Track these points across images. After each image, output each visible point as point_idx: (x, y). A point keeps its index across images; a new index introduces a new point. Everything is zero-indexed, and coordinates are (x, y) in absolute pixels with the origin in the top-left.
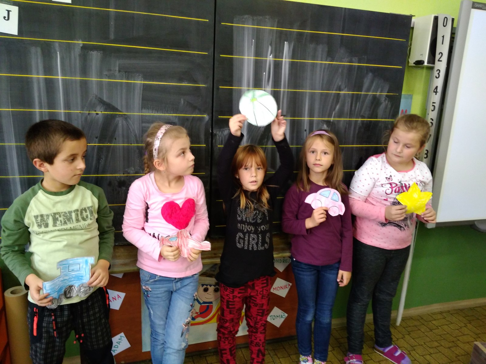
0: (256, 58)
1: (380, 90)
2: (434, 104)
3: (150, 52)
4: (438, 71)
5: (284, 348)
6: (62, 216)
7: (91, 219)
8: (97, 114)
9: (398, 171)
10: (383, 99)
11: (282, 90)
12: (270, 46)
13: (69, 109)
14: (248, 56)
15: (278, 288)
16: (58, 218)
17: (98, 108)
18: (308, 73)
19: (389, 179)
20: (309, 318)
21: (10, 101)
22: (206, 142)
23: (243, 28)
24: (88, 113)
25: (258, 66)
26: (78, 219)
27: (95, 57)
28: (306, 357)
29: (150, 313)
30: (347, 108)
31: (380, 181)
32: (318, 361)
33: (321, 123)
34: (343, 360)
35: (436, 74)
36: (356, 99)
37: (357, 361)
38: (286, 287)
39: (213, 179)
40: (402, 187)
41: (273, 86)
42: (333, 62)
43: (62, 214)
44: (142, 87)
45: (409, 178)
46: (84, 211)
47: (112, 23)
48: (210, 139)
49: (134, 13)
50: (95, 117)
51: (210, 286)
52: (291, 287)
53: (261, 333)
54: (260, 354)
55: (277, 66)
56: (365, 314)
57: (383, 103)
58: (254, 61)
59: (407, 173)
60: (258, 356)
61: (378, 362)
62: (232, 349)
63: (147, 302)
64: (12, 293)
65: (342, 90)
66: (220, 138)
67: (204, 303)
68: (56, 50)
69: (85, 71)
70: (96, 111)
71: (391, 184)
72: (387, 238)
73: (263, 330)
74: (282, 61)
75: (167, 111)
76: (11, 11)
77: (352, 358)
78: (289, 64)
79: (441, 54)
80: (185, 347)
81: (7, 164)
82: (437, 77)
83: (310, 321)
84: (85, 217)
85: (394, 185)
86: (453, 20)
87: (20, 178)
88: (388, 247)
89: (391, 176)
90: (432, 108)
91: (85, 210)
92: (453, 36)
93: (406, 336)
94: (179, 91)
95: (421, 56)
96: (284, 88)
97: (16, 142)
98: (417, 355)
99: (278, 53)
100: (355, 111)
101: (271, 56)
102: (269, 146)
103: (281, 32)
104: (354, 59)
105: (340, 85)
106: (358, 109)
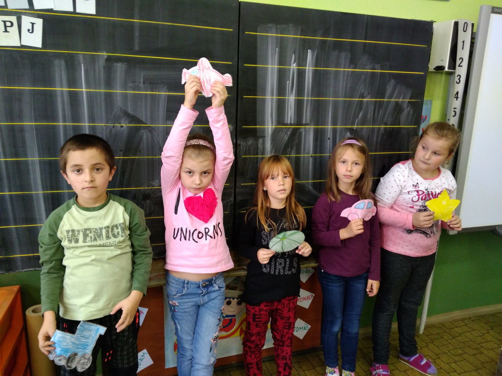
0: (280, 67)
1: (402, 96)
2: (455, 110)
3: (175, 62)
4: (459, 76)
5: (308, 360)
6: (92, 232)
7: (122, 236)
8: (122, 127)
9: (425, 179)
10: (405, 106)
11: (305, 98)
12: (293, 54)
13: (94, 122)
14: (272, 65)
15: (301, 300)
16: (88, 234)
17: (123, 120)
18: (332, 82)
19: (416, 186)
20: (336, 328)
21: (33, 115)
23: (267, 36)
24: (112, 126)
25: (282, 75)
26: (109, 235)
27: (120, 67)
28: (333, 369)
29: (176, 328)
30: (370, 115)
31: (406, 189)
33: (344, 131)
34: (369, 370)
35: (457, 79)
36: (378, 106)
37: (383, 371)
38: (309, 298)
39: (237, 190)
40: (429, 194)
41: (297, 95)
42: (356, 69)
43: (93, 230)
44: (167, 99)
45: (435, 186)
46: (115, 228)
47: (137, 34)
49: (158, 24)
50: (120, 130)
51: (233, 299)
52: (314, 298)
53: (287, 346)
54: (287, 368)
55: (301, 74)
56: (390, 324)
57: (405, 109)
58: (277, 70)
59: (433, 180)
60: (285, 370)
61: (404, 371)
62: (259, 363)
63: (173, 317)
64: (34, 311)
65: (365, 98)
66: (244, 148)
67: (227, 316)
68: (80, 62)
69: (109, 83)
70: (120, 124)
71: (417, 191)
72: (413, 245)
73: (290, 343)
74: (305, 69)
76: (35, 24)
77: (378, 368)
78: (313, 73)
79: (461, 59)
80: (214, 362)
81: (30, 180)
82: (458, 82)
83: (336, 332)
84: (116, 234)
85: (420, 193)
86: (473, 25)
87: (44, 194)
88: (414, 254)
89: (417, 183)
90: (453, 114)
91: (116, 226)
92: (473, 41)
93: (430, 345)
94: (204, 101)
95: (442, 61)
96: (308, 96)
97: (40, 156)
98: (443, 364)
99: (301, 61)
100: (378, 118)
101: (295, 65)
102: (293, 155)
103: (305, 39)
104: (376, 66)
105: (363, 93)
106: (381, 116)
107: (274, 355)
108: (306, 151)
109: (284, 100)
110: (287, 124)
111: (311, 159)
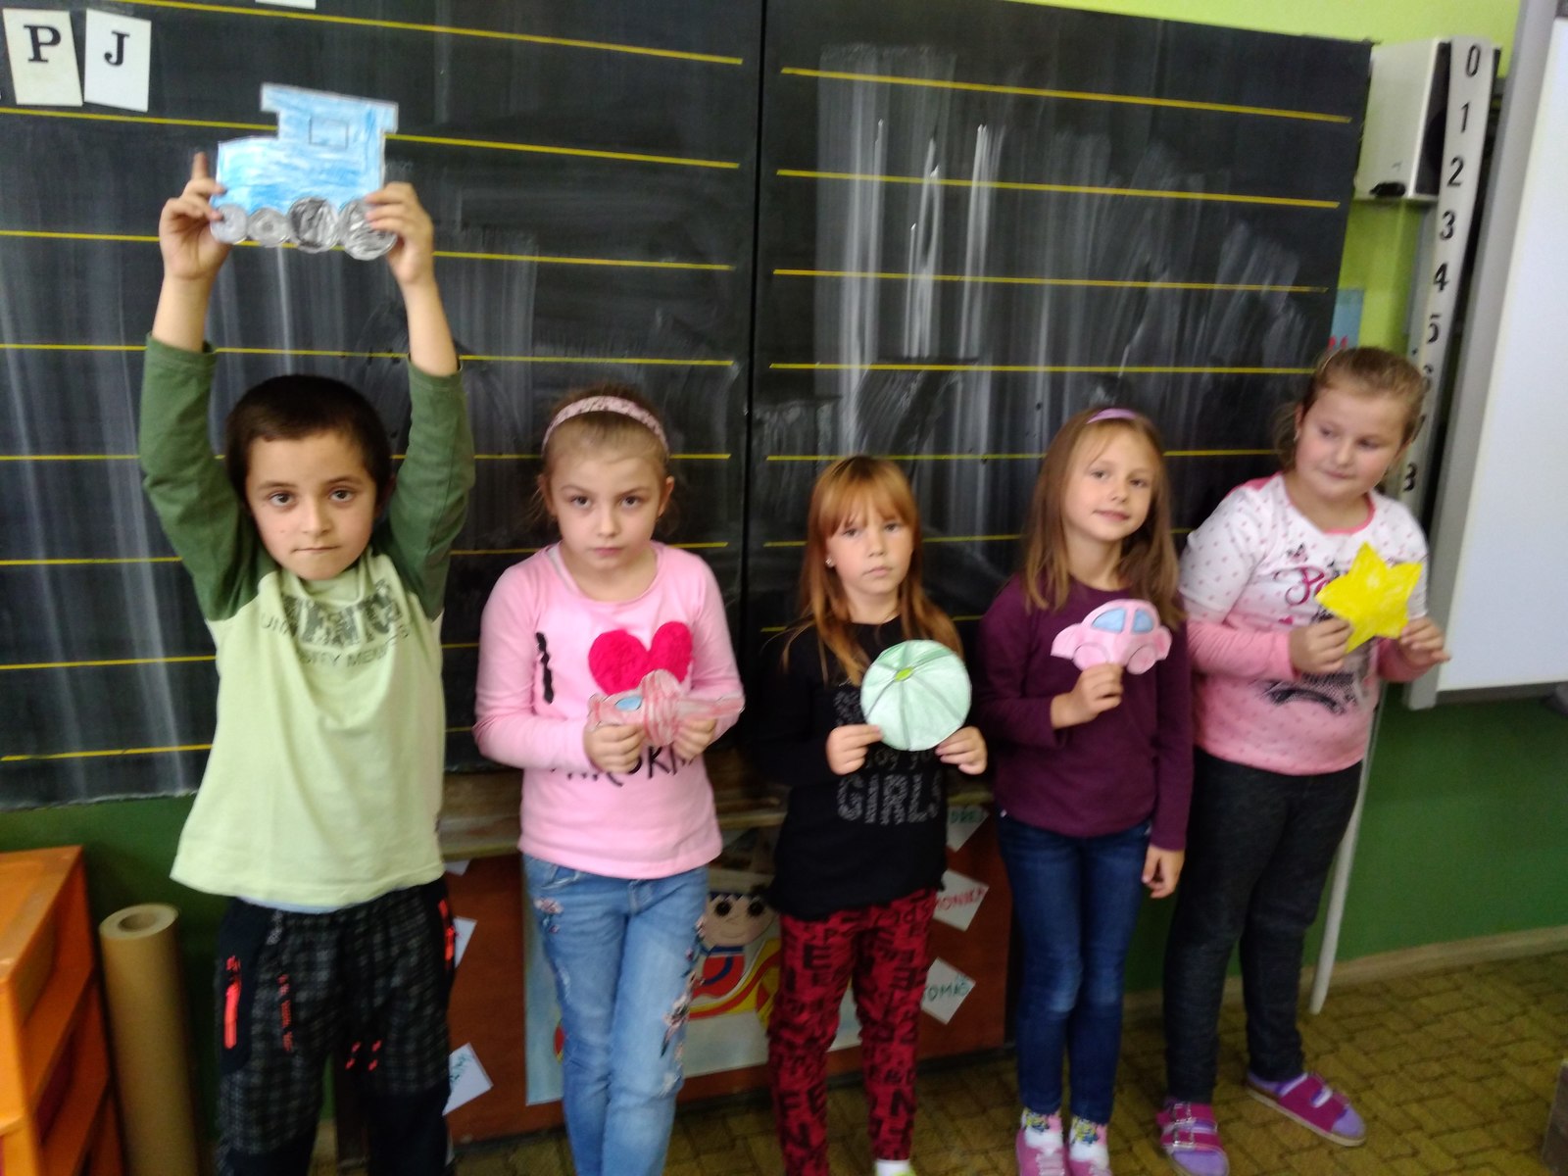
0: (888, 179)
1: (1270, 276)
3: (559, 162)
4: (1450, 216)
5: (966, 1088)
8: (396, 360)
9: (1325, 531)
10: (1279, 306)
11: (968, 279)
12: (932, 140)
13: (309, 346)
14: (865, 171)
15: (947, 903)
17: (398, 341)
18: (1050, 227)
19: (1297, 555)
21: (121, 319)
22: (731, 447)
23: (850, 83)
24: (366, 359)
25: (895, 205)
28: (1043, 1116)
29: (559, 984)
30: (1168, 334)
31: (1269, 564)
33: (1086, 383)
35: (1442, 225)
36: (1195, 306)
38: (969, 897)
39: (751, 561)
41: (940, 270)
42: (1126, 189)
44: (535, 276)
47: (443, 71)
48: (744, 439)
49: (510, 42)
50: (392, 371)
51: (738, 896)
52: (987, 897)
53: (903, 1041)
54: (901, 1108)
55: (955, 202)
56: (1220, 979)
57: (1280, 315)
58: (881, 187)
60: (894, 1111)
61: (1263, 1126)
62: (817, 1092)
63: (550, 949)
64: (125, 925)
65: (1155, 279)
66: (773, 432)
67: (718, 949)
70: (390, 351)
71: (1303, 572)
72: (1291, 738)
73: (911, 1031)
74: (968, 189)
75: (612, 349)
76: (127, 35)
77: (1182, 1114)
78: (991, 198)
79: (1457, 163)
80: (675, 1086)
81: (112, 521)
82: (1447, 234)
85: (1312, 576)
86: (1497, 54)
87: (155, 565)
88: (1294, 767)
89: (1302, 546)
90: (1429, 333)
92: (1496, 103)
94: (651, 286)
95: (1396, 169)
96: (975, 272)
98: (1381, 1104)
99: (956, 162)
100: (1192, 344)
101: (935, 172)
102: (927, 457)
103: (967, 95)
104: (1192, 180)
105: (1148, 265)
106: (1204, 335)
107: (860, 1071)
108: (968, 445)
109: (902, 284)
110: (908, 360)
111: (982, 470)
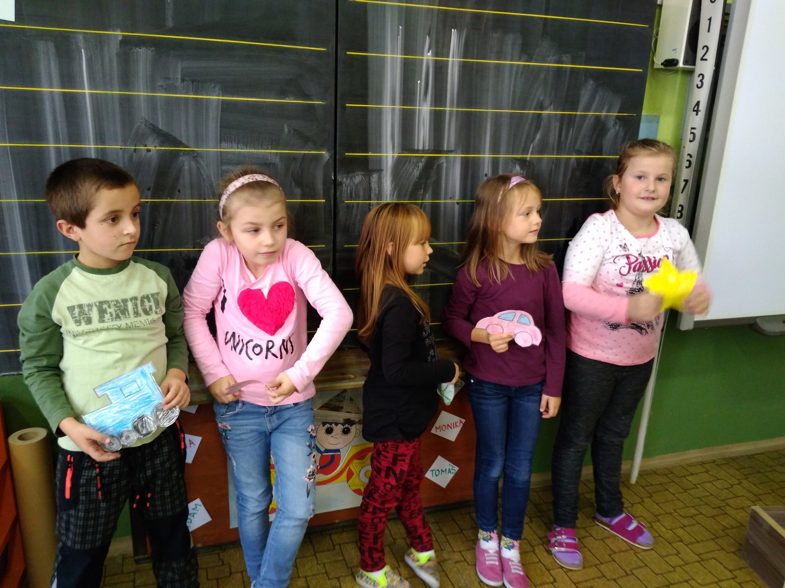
0: (405, 56)
1: (606, 107)
2: (693, 131)
3: (232, 47)
4: (701, 76)
5: (453, 519)
6: (112, 306)
7: (156, 313)
8: (149, 150)
10: (611, 123)
11: (448, 109)
12: (428, 36)
13: (103, 143)
14: (392, 53)
15: (444, 428)
16: (106, 309)
17: (150, 140)
18: (491, 82)
20: (496, 473)
21: (6, 130)
22: (326, 196)
23: (384, 5)
24: (133, 150)
25: (409, 70)
26: (137, 312)
27: (143, 57)
28: (489, 533)
30: (553, 138)
32: (508, 539)
33: (510, 163)
34: (546, 537)
35: (697, 81)
36: (567, 122)
37: (568, 538)
38: (455, 425)
39: (337, 254)
40: (645, 262)
41: (433, 104)
42: (530, 62)
43: (113, 303)
44: (220, 106)
45: (654, 247)
46: (146, 300)
47: (169, 0)
48: (332, 191)
50: (145, 156)
51: (337, 424)
52: (464, 425)
55: (440, 69)
57: (611, 128)
58: (401, 61)
59: (650, 238)
61: (602, 540)
64: (21, 438)
65: (546, 109)
66: (347, 188)
67: (327, 451)
68: (79, 46)
69: (126, 81)
70: (146, 146)
71: (627, 257)
74: (448, 61)
75: (262, 146)
77: (560, 534)
78: (460, 67)
79: (705, 48)
81: (6, 234)
82: (699, 86)
83: (496, 478)
84: (148, 310)
85: (632, 260)
87: (28, 256)
90: (691, 137)
91: (148, 298)
92: (726, 18)
93: (647, 500)
94: (281, 112)
95: (674, 51)
96: (452, 106)
97: (19, 197)
98: (663, 529)
99: (441, 48)
100: (566, 143)
101: (430, 54)
102: (428, 201)
103: (446, 12)
104: (564, 58)
105: (543, 101)
106: (571, 139)
108: (450, 195)
109: (413, 111)
110: (417, 151)
111: (457, 207)
